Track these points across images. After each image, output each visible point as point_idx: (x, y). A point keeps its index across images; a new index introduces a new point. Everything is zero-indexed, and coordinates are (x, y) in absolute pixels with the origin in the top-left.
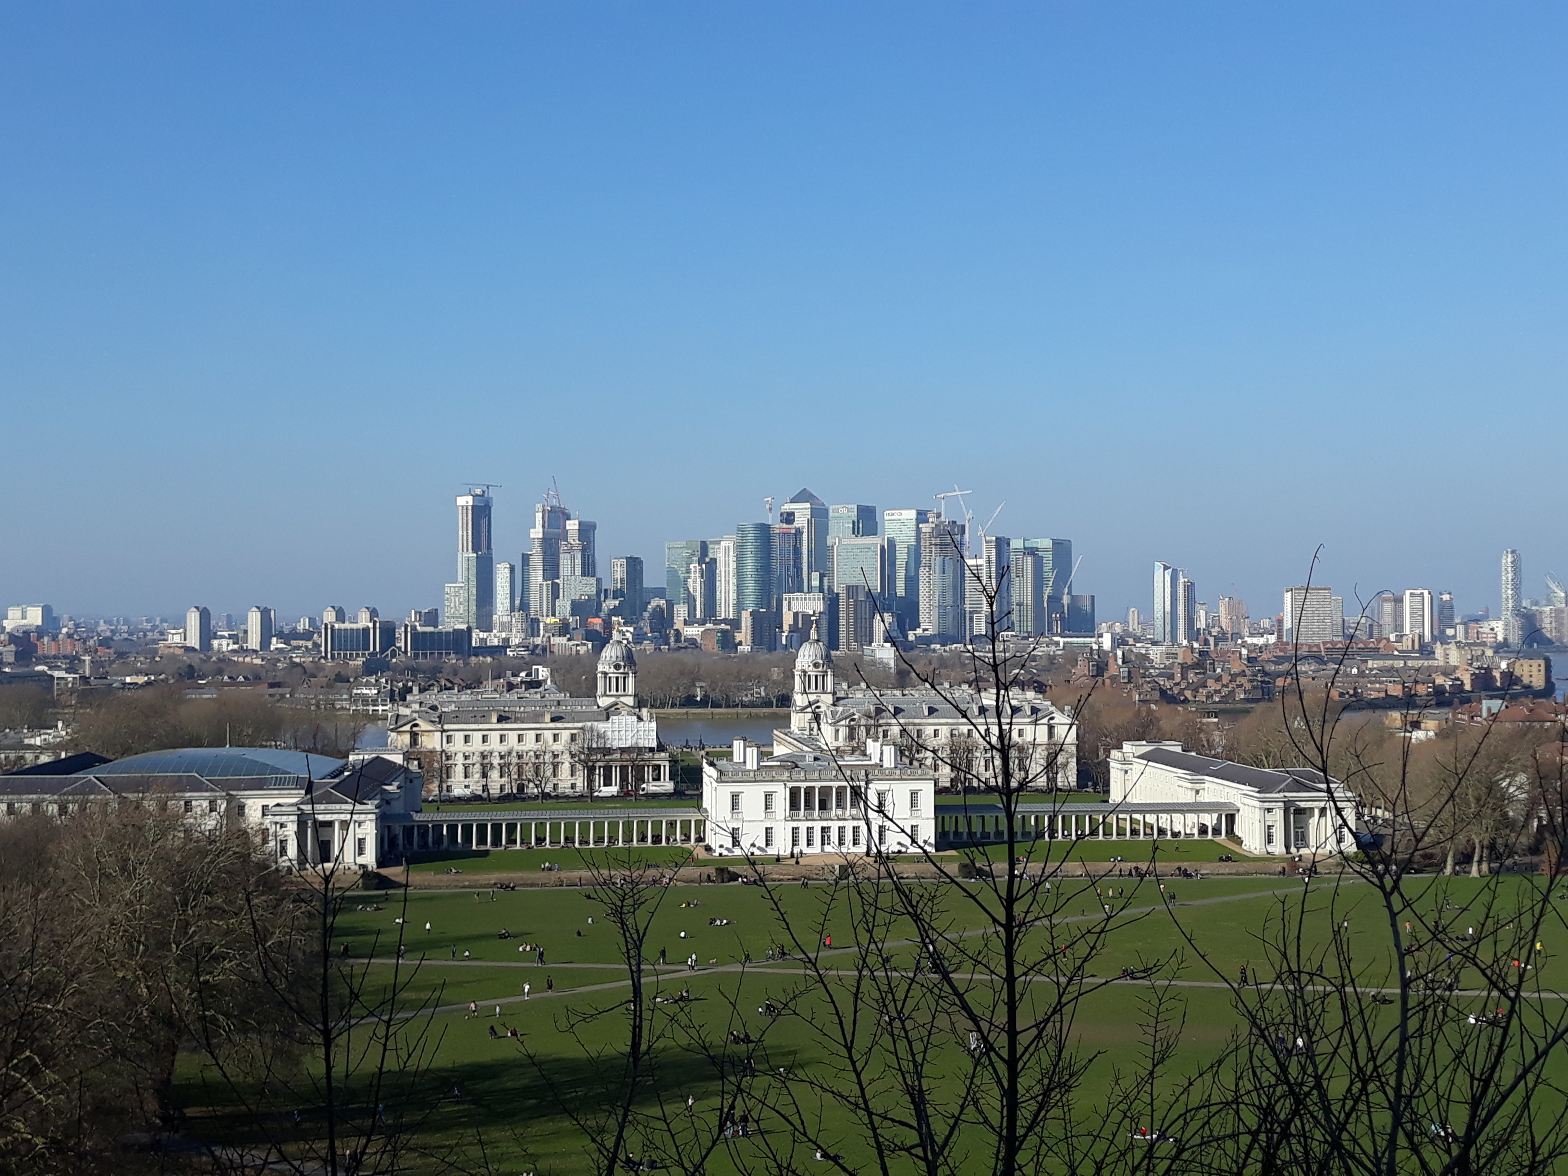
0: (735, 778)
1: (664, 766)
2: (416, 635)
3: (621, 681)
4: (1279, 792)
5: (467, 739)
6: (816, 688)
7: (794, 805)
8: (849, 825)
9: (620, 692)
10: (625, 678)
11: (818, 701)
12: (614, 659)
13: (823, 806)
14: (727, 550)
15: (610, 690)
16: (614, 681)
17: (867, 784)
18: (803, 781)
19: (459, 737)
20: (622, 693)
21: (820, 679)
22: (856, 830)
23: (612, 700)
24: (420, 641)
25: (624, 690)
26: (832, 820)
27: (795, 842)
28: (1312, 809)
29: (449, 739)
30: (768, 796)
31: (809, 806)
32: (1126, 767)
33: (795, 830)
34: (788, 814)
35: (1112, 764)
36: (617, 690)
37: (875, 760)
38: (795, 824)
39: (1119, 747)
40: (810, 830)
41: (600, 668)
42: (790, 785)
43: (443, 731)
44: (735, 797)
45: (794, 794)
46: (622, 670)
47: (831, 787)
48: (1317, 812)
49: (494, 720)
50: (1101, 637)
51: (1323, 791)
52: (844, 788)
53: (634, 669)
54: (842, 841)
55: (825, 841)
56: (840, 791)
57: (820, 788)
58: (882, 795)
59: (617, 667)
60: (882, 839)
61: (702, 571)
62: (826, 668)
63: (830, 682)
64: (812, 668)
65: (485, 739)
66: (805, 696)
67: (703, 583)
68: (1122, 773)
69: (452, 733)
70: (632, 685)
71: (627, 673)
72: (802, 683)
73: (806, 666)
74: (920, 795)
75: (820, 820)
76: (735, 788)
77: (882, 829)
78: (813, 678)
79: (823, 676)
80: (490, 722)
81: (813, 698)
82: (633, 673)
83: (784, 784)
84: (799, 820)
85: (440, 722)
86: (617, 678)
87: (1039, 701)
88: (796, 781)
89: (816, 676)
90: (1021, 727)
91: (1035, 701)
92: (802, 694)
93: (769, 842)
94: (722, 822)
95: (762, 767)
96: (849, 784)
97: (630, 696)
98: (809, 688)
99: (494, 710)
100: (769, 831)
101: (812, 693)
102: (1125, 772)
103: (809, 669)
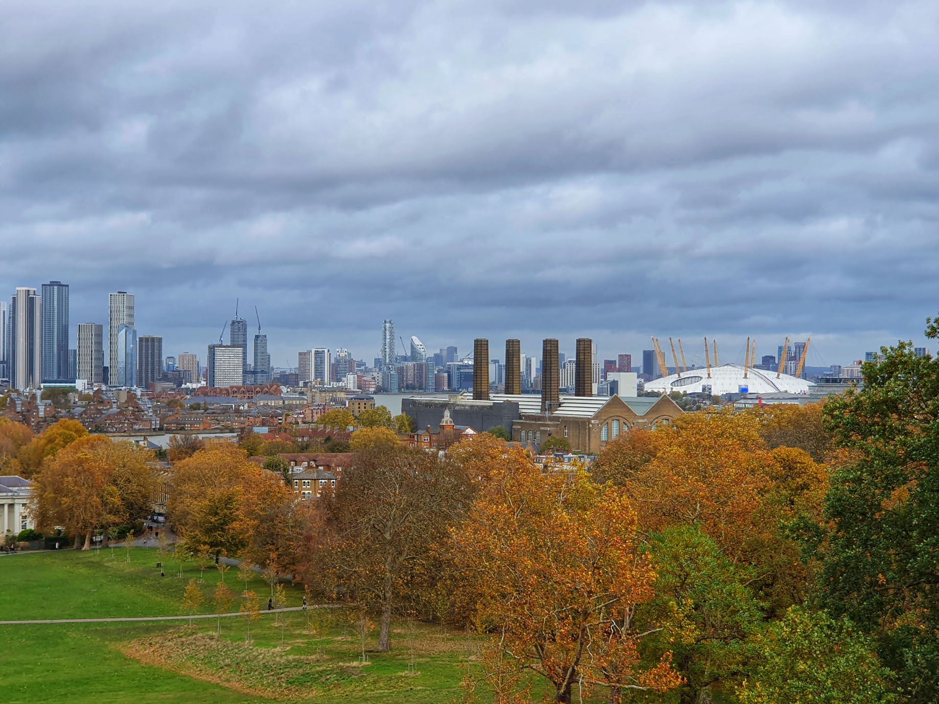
50: (75, 382)
51: (11, 491)
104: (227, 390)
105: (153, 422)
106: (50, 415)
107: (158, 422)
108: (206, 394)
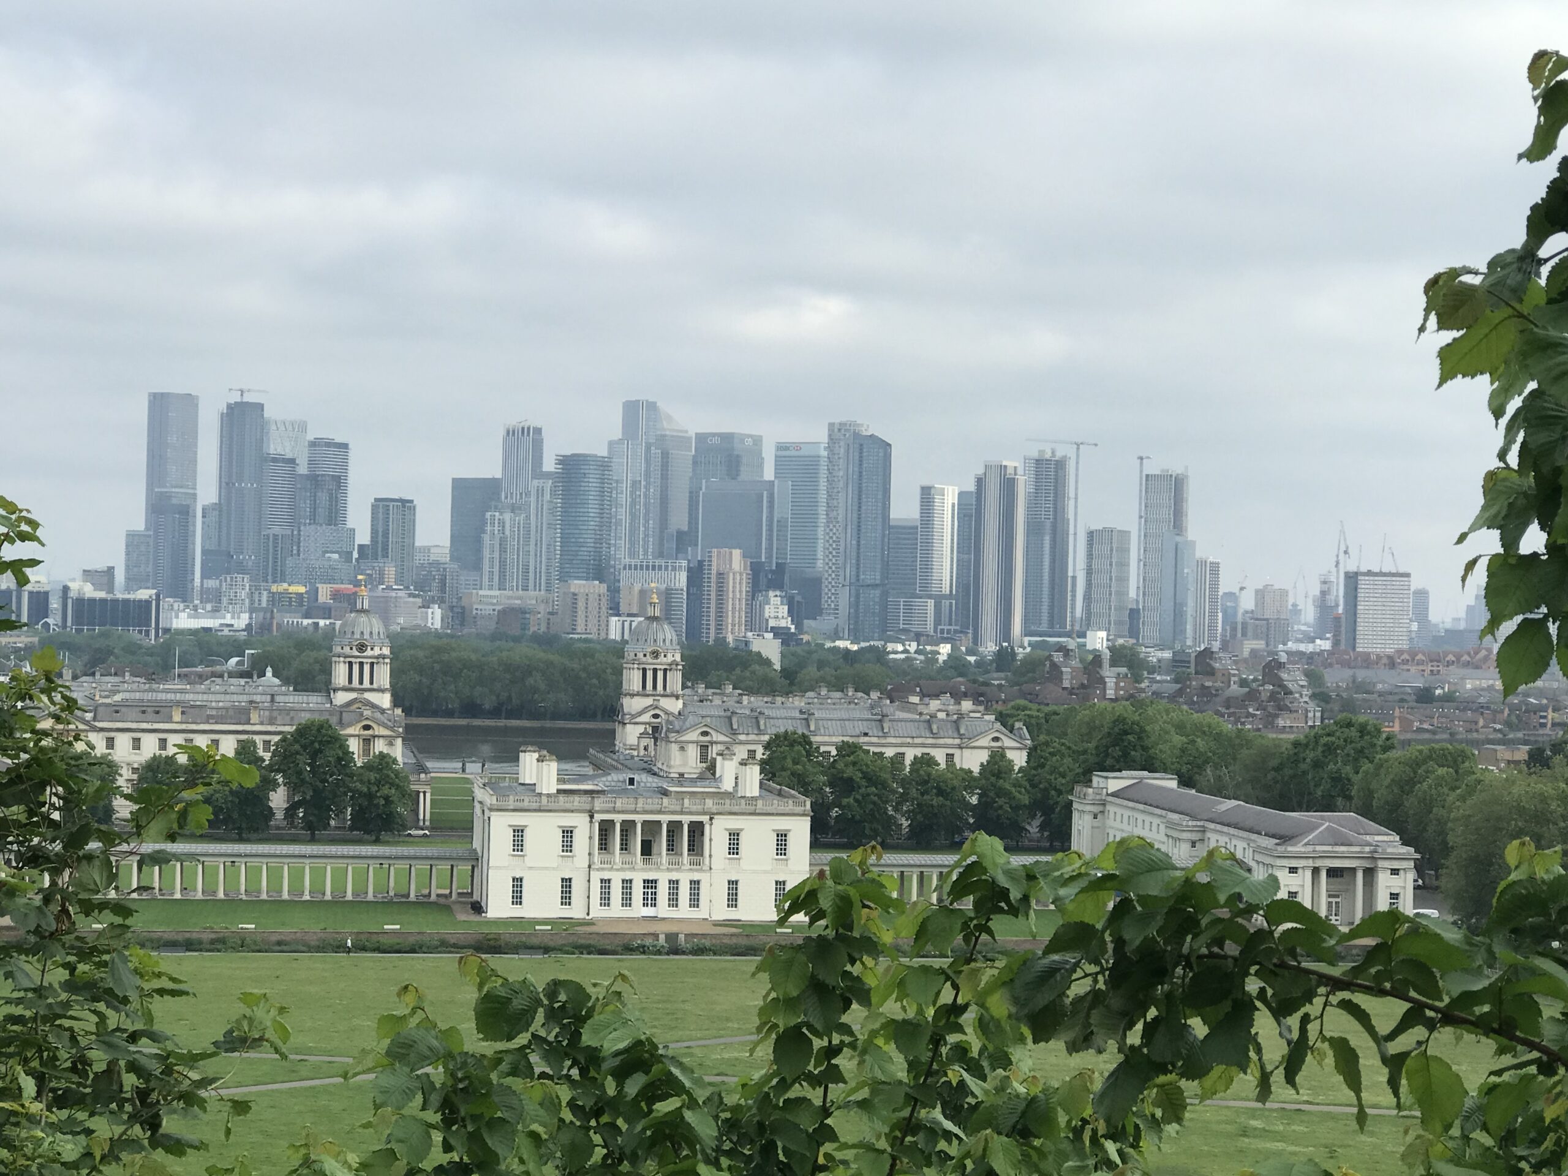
0: (519, 805)
1: (425, 793)
2: (80, 602)
3: (367, 668)
4: (1306, 844)
5: (137, 744)
6: (655, 687)
7: (605, 846)
8: (685, 880)
9: (366, 684)
10: (372, 664)
11: (657, 707)
12: (357, 636)
13: (647, 849)
14: (540, 492)
15: (350, 681)
16: (356, 668)
17: (711, 819)
18: (619, 812)
19: (123, 741)
20: (369, 686)
21: (660, 674)
22: (695, 885)
23: (353, 695)
24: (85, 609)
25: (372, 683)
26: (658, 869)
27: (606, 900)
28: (1353, 870)
29: (110, 744)
30: (568, 834)
31: (625, 847)
32: (1096, 809)
33: (606, 883)
34: (596, 858)
35: (1075, 806)
36: (361, 682)
37: (727, 785)
38: (606, 874)
39: (1088, 783)
40: (627, 884)
41: (337, 649)
42: (598, 817)
43: (102, 730)
44: (519, 833)
45: (606, 829)
46: (369, 653)
47: (658, 823)
48: (1360, 875)
49: (177, 717)
51: (1369, 844)
52: (680, 824)
53: (386, 651)
54: (673, 901)
55: (650, 899)
56: (674, 828)
57: (645, 823)
58: (734, 837)
59: (362, 648)
60: (733, 900)
61: (502, 524)
62: (670, 659)
63: (675, 680)
64: (649, 659)
65: (163, 743)
66: (636, 699)
67: (503, 542)
68: (1088, 818)
69: (112, 734)
70: (384, 676)
71: (377, 657)
72: (633, 680)
73: (641, 655)
74: (791, 839)
75: (643, 870)
76: (519, 819)
77: (733, 884)
78: (650, 674)
79: (665, 670)
80: (170, 720)
81: (649, 701)
82: (384, 657)
83: (592, 817)
84: (611, 869)
85: (95, 719)
86: (361, 664)
87: (978, 715)
88: (608, 812)
89: (655, 671)
90: (950, 751)
91: (972, 715)
92: (632, 695)
93: (566, 898)
94: (498, 868)
95: (559, 791)
96: (686, 819)
97: (381, 690)
98: (644, 686)
99: (178, 703)
100: (567, 883)
101: (648, 696)
102: (1095, 817)
103: (644, 659)
104: (1390, 657)
105: (1311, 715)
106: (1126, 696)
108: (1347, 664)
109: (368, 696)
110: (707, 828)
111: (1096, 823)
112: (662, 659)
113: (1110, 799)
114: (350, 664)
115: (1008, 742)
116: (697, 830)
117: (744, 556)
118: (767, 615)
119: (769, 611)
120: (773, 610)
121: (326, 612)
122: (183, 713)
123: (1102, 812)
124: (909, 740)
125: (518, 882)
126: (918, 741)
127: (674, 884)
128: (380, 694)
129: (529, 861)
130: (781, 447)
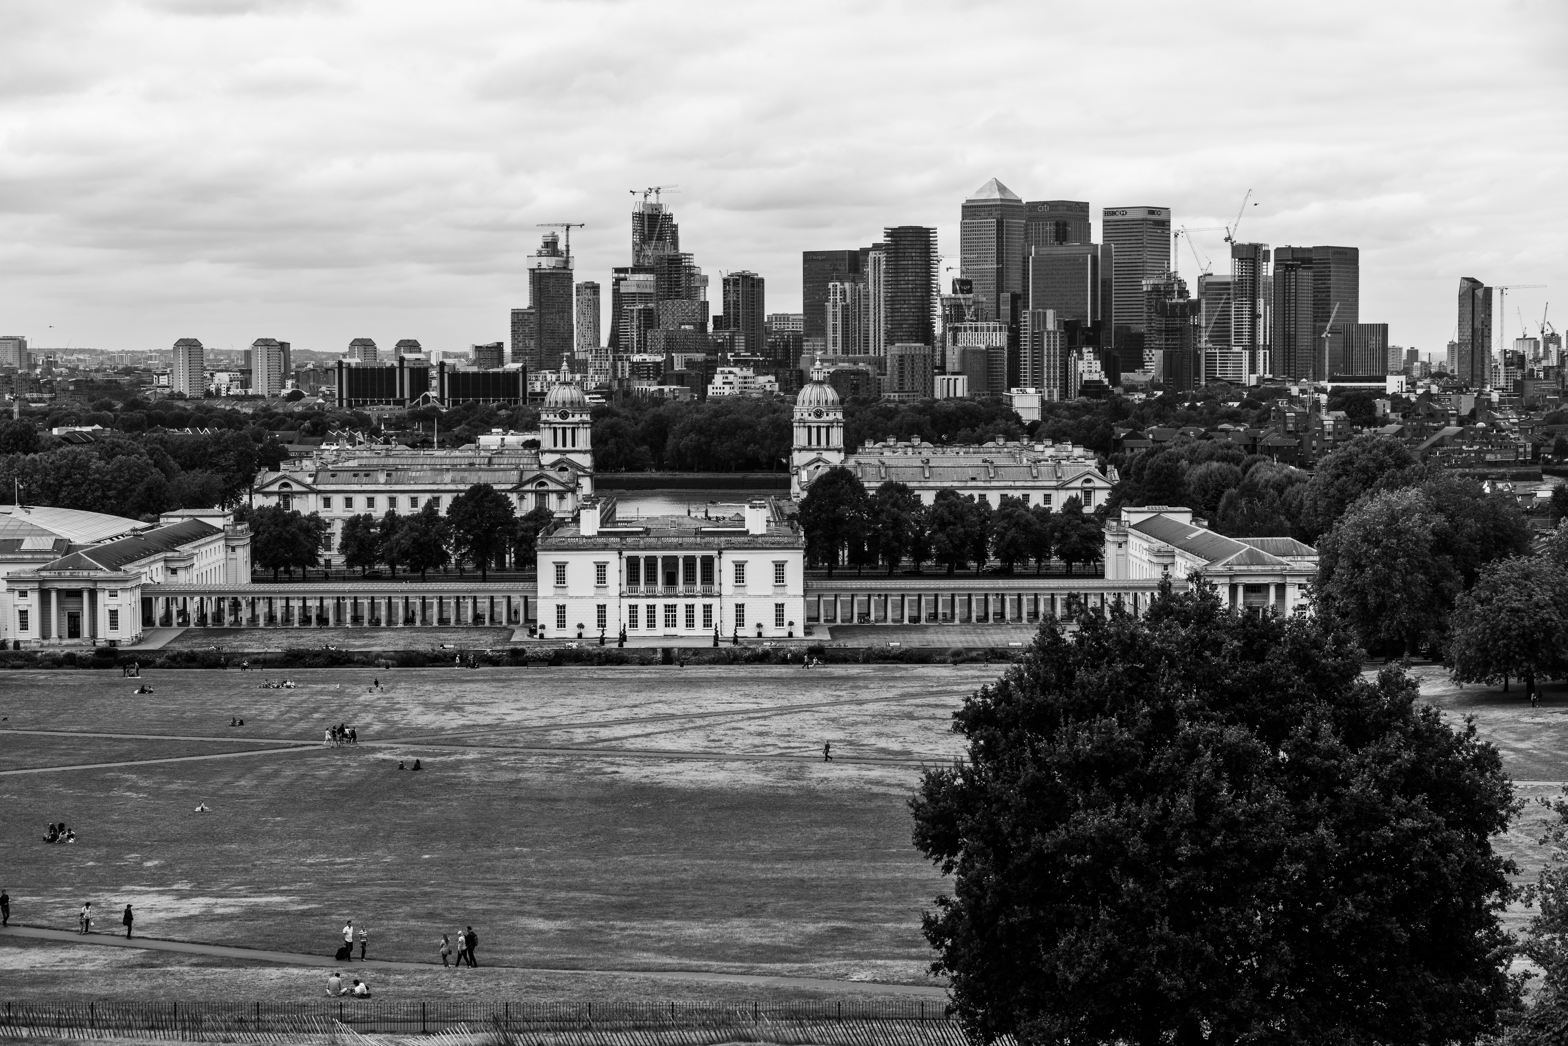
0: (563, 545)
2: (455, 377)
3: (569, 433)
4: (1225, 564)
5: (349, 503)
6: (819, 443)
7: (633, 578)
8: (699, 603)
9: (569, 447)
10: (573, 429)
11: (819, 460)
12: (560, 405)
13: (671, 580)
14: (877, 262)
15: (555, 445)
16: (560, 433)
17: (720, 553)
18: (642, 550)
19: (338, 501)
20: (571, 448)
21: (823, 431)
22: (707, 609)
23: (557, 457)
24: (460, 383)
25: (574, 445)
26: (677, 597)
27: (634, 623)
28: (1267, 586)
29: (327, 503)
30: (601, 568)
31: (651, 578)
32: (1120, 539)
33: (633, 609)
34: (625, 588)
35: (1108, 537)
36: (564, 445)
38: (633, 601)
39: (1118, 517)
40: (651, 609)
41: (544, 417)
42: (626, 554)
43: (318, 492)
44: (561, 568)
45: (632, 564)
46: (570, 419)
47: (676, 558)
48: (1272, 590)
49: (382, 478)
50: (1384, 381)
51: (1281, 564)
52: (694, 558)
53: (586, 418)
54: (690, 623)
55: (670, 621)
56: (690, 562)
57: (664, 558)
58: (740, 567)
59: (564, 415)
60: (740, 621)
61: (843, 292)
62: (831, 417)
63: (837, 437)
64: (813, 418)
65: (371, 502)
66: (803, 453)
67: (845, 308)
68: (1116, 547)
69: (329, 495)
70: (584, 438)
71: (577, 423)
72: (800, 437)
73: (806, 415)
74: (787, 567)
75: (664, 596)
76: (560, 557)
77: (740, 608)
78: (814, 431)
79: (828, 428)
80: (377, 483)
81: (813, 455)
82: (584, 423)
83: (620, 554)
84: (638, 597)
85: (314, 482)
86: (564, 429)
87: (1083, 460)
88: (634, 549)
89: (819, 428)
90: (1048, 492)
91: (1080, 460)
92: (800, 450)
93: (602, 622)
94: (544, 598)
95: (601, 534)
96: (698, 554)
97: (580, 452)
98: (810, 442)
99: (382, 468)
100: (601, 609)
101: (813, 450)
102: (1120, 545)
103: (810, 418)
105: (1521, 450)
106: (1344, 436)
107: (1529, 449)
109: (569, 456)
110: (716, 560)
111: (1121, 551)
112: (825, 418)
113: (1130, 530)
114: (555, 429)
115: (1098, 483)
116: (708, 563)
117: (1057, 315)
118: (1080, 369)
119: (1082, 366)
120: (1086, 365)
121: (680, 379)
122: (388, 475)
123: (1126, 542)
124: (1012, 484)
125: (561, 609)
126: (1018, 484)
127: (690, 608)
128: (581, 455)
129: (570, 591)
130: (1108, 212)
